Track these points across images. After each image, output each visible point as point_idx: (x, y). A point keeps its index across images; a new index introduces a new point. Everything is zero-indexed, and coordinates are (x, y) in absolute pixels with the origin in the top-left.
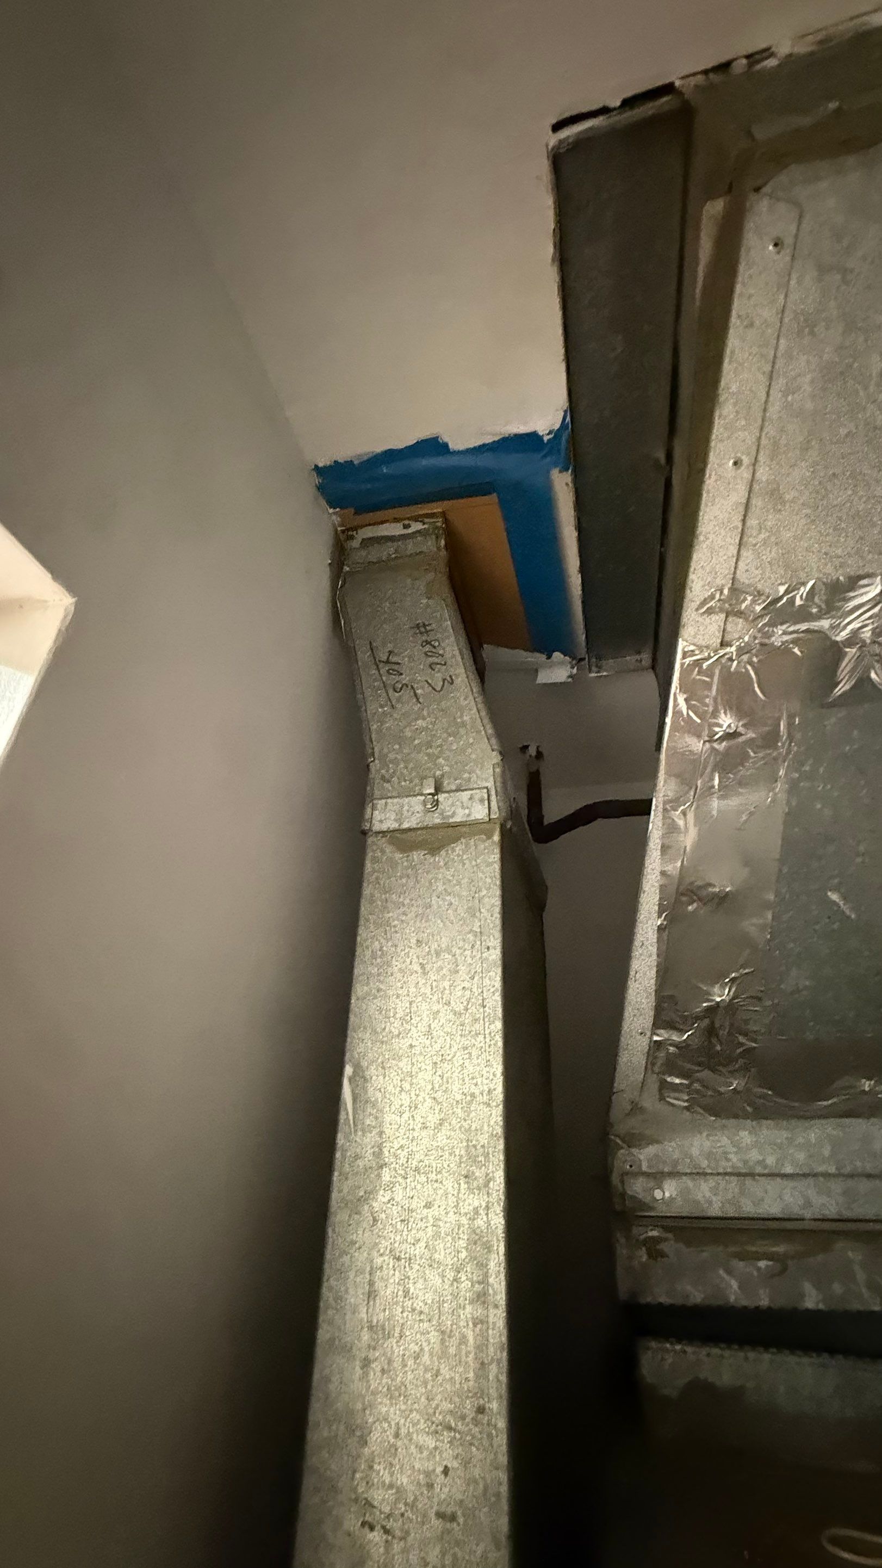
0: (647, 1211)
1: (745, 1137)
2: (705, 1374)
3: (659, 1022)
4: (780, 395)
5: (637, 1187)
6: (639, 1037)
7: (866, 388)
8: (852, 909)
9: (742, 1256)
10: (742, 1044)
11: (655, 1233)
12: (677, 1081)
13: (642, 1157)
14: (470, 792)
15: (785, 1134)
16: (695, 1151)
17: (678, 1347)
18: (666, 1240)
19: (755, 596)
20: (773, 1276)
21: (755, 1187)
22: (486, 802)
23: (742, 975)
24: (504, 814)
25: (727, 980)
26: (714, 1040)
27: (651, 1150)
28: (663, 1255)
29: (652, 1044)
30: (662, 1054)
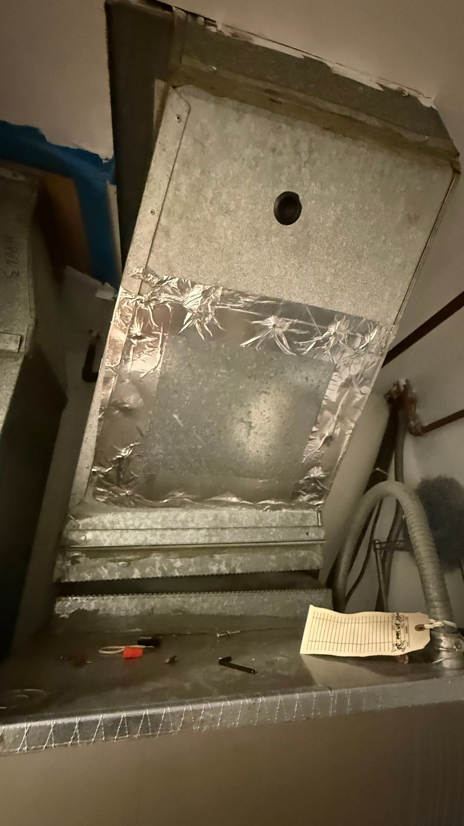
0: (75, 545)
1: (129, 515)
2: (84, 607)
3: (96, 462)
4: (173, 189)
5: (74, 536)
6: (85, 469)
7: (206, 203)
8: (182, 423)
9: (111, 561)
10: (133, 475)
11: (77, 554)
12: (102, 490)
13: (80, 523)
14: (10, 335)
15: (146, 514)
16: (105, 521)
17: (75, 598)
18: (82, 556)
19: (154, 277)
20: (124, 567)
21: (126, 535)
22: (19, 343)
23: (135, 445)
24: (26, 351)
25: (128, 447)
26: (120, 473)
27: (87, 520)
28: (78, 562)
29: (92, 473)
30: (95, 478)
